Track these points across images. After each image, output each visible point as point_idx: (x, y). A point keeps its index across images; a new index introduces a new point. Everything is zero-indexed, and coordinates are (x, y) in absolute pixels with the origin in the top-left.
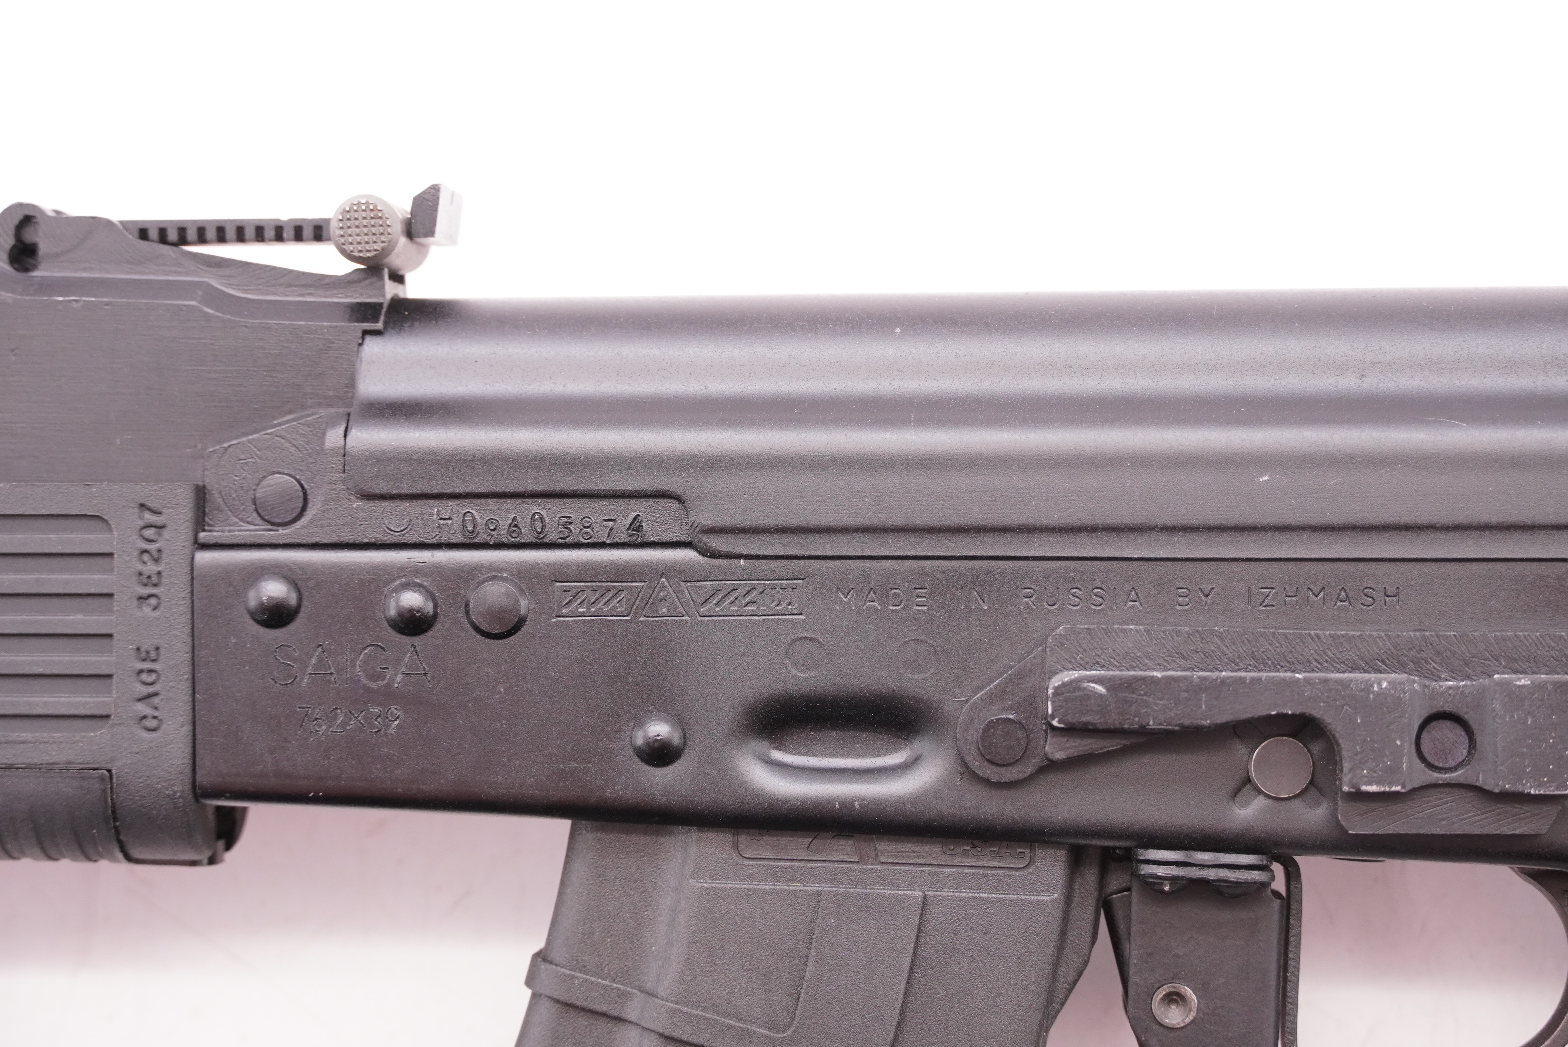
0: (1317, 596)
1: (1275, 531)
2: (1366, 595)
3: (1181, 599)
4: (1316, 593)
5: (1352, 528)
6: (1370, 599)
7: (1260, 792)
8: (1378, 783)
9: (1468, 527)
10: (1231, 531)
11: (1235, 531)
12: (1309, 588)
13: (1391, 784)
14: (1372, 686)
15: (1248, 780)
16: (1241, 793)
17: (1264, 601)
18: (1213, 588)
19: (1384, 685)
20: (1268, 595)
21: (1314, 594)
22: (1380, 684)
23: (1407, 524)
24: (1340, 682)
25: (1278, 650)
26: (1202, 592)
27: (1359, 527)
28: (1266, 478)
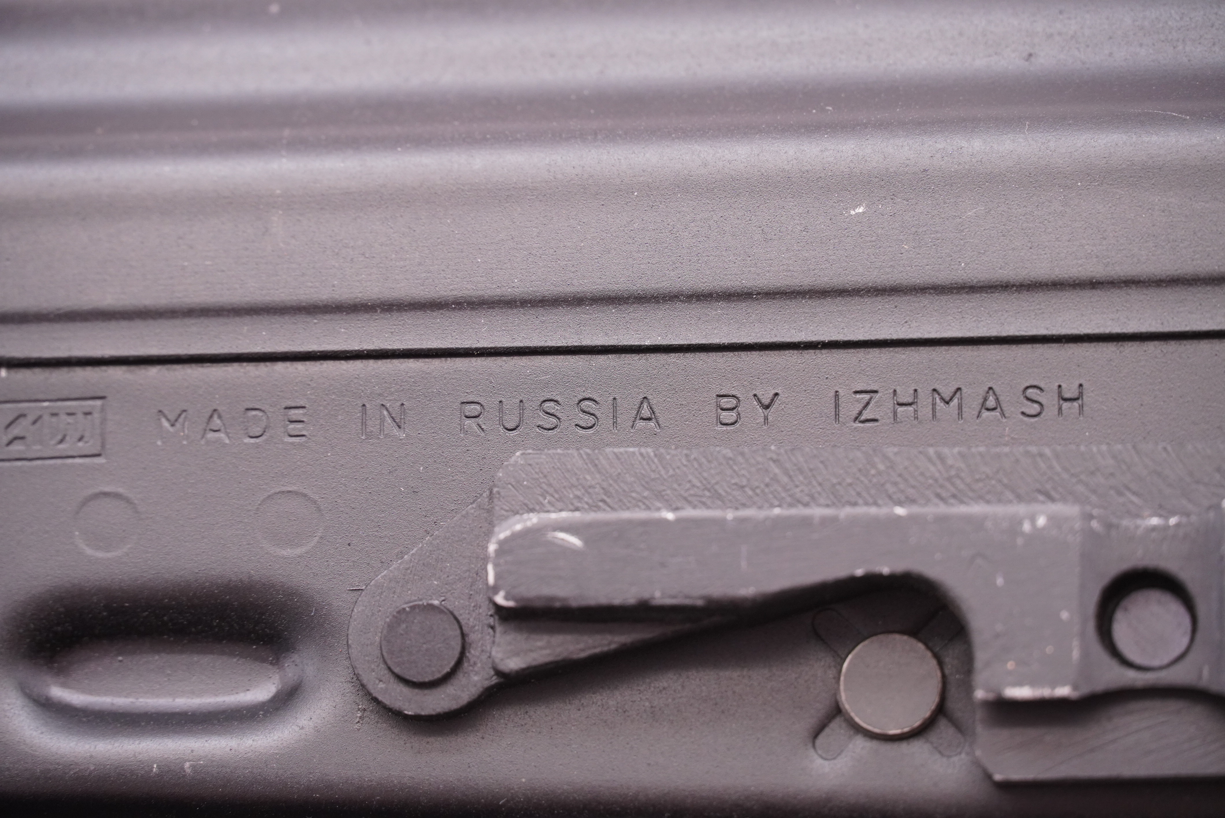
0: (947, 403)
1: (876, 296)
2: (1028, 399)
3: (724, 413)
4: (947, 399)
5: (1002, 286)
6: (1036, 406)
7: (858, 729)
8: (1032, 683)
9: (1193, 280)
10: (804, 297)
11: (810, 298)
12: (934, 390)
13: (1054, 685)
14: (1020, 523)
15: (837, 711)
16: (827, 731)
17: (860, 413)
18: (776, 394)
19: (1041, 521)
20: (868, 404)
21: (942, 399)
22: (1033, 520)
23: (1093, 278)
24: (968, 519)
25: (875, 480)
26: (759, 401)
27: (1013, 286)
28: (860, 210)
